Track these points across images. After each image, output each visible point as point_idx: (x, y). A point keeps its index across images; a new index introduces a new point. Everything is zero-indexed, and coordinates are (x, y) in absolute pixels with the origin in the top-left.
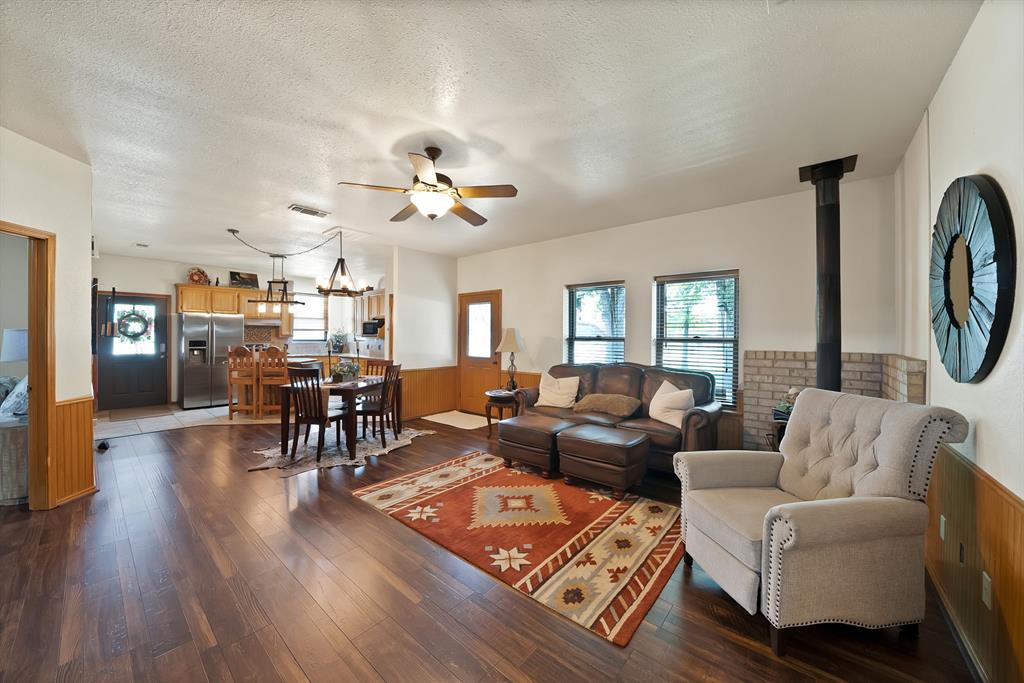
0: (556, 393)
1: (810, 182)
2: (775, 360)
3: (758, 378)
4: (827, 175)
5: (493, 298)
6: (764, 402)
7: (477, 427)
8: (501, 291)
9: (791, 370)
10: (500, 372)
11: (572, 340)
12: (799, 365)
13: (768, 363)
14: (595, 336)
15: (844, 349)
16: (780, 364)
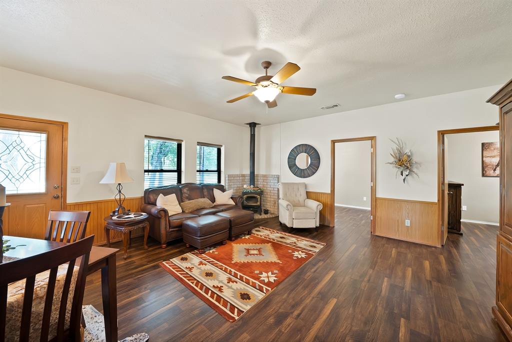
2: (234, 177)
4: (253, 125)
12: (238, 178)
16: (235, 178)
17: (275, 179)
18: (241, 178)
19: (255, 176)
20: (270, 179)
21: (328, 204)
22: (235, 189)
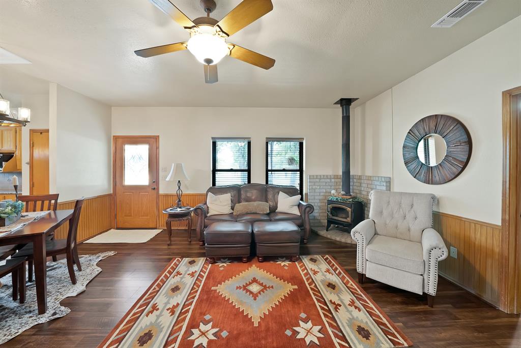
0: (219, 205)
1: (340, 105)
2: (320, 179)
3: (314, 187)
4: (346, 103)
5: (152, 141)
6: (316, 198)
7: (149, 239)
8: (159, 136)
9: (326, 183)
10: (158, 195)
11: (215, 170)
12: (328, 180)
13: (318, 180)
14: (229, 168)
15: (351, 174)
16: (322, 180)
17: (382, 183)
18: (333, 180)
19: (351, 177)
20: (376, 183)
21: (493, 250)
22: (322, 194)
